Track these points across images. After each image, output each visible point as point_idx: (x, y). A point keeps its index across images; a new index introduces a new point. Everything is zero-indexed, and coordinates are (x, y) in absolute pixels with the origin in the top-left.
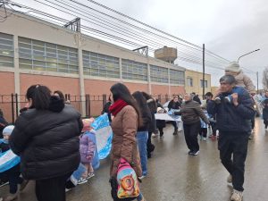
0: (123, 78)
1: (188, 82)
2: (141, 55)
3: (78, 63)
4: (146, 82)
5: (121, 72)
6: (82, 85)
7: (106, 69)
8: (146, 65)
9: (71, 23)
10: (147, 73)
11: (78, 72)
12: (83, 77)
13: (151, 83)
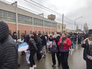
0: (34, 25)
1: (58, 27)
2: (41, 17)
3: (16, 18)
5: (33, 22)
6: (17, 27)
7: (27, 21)
8: (43, 20)
9: (14, 3)
10: (43, 24)
11: (16, 22)
12: (17, 23)
13: (44, 27)
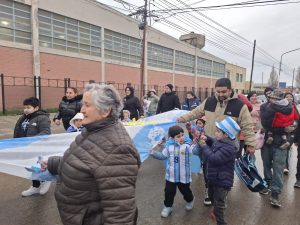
4: (192, 75)
